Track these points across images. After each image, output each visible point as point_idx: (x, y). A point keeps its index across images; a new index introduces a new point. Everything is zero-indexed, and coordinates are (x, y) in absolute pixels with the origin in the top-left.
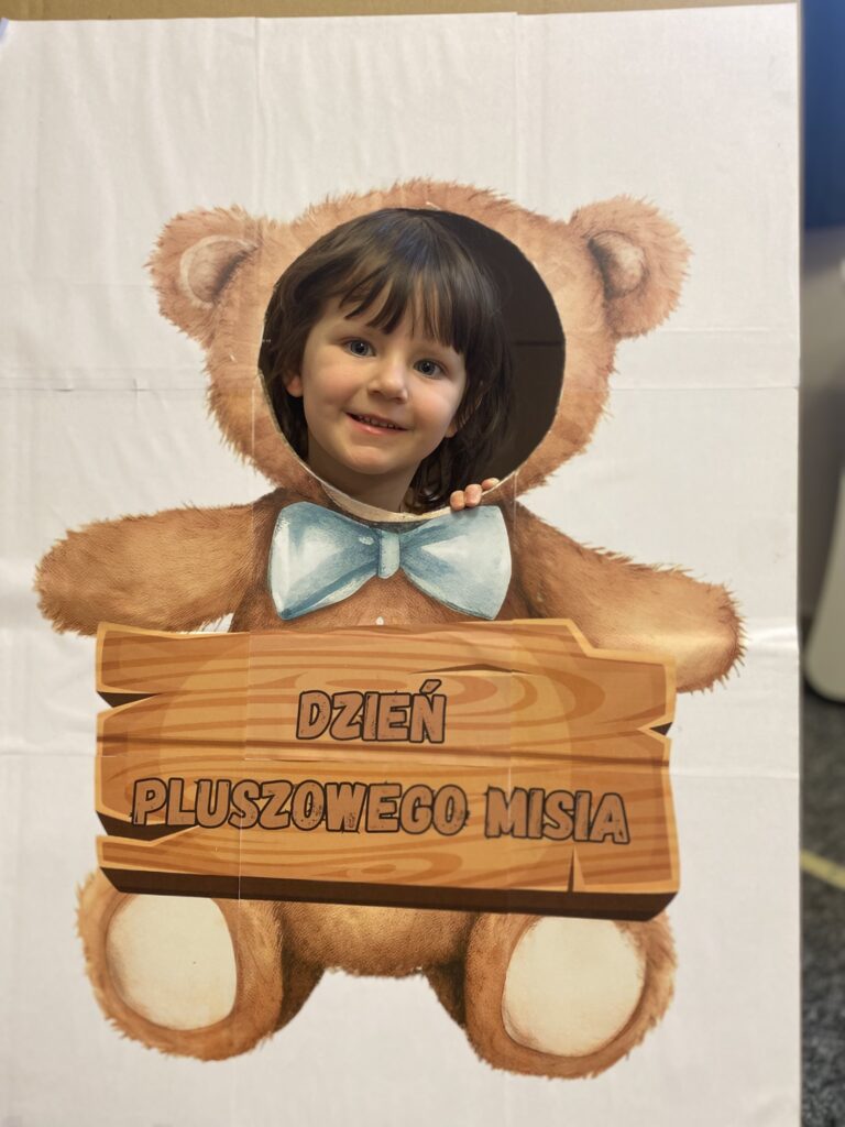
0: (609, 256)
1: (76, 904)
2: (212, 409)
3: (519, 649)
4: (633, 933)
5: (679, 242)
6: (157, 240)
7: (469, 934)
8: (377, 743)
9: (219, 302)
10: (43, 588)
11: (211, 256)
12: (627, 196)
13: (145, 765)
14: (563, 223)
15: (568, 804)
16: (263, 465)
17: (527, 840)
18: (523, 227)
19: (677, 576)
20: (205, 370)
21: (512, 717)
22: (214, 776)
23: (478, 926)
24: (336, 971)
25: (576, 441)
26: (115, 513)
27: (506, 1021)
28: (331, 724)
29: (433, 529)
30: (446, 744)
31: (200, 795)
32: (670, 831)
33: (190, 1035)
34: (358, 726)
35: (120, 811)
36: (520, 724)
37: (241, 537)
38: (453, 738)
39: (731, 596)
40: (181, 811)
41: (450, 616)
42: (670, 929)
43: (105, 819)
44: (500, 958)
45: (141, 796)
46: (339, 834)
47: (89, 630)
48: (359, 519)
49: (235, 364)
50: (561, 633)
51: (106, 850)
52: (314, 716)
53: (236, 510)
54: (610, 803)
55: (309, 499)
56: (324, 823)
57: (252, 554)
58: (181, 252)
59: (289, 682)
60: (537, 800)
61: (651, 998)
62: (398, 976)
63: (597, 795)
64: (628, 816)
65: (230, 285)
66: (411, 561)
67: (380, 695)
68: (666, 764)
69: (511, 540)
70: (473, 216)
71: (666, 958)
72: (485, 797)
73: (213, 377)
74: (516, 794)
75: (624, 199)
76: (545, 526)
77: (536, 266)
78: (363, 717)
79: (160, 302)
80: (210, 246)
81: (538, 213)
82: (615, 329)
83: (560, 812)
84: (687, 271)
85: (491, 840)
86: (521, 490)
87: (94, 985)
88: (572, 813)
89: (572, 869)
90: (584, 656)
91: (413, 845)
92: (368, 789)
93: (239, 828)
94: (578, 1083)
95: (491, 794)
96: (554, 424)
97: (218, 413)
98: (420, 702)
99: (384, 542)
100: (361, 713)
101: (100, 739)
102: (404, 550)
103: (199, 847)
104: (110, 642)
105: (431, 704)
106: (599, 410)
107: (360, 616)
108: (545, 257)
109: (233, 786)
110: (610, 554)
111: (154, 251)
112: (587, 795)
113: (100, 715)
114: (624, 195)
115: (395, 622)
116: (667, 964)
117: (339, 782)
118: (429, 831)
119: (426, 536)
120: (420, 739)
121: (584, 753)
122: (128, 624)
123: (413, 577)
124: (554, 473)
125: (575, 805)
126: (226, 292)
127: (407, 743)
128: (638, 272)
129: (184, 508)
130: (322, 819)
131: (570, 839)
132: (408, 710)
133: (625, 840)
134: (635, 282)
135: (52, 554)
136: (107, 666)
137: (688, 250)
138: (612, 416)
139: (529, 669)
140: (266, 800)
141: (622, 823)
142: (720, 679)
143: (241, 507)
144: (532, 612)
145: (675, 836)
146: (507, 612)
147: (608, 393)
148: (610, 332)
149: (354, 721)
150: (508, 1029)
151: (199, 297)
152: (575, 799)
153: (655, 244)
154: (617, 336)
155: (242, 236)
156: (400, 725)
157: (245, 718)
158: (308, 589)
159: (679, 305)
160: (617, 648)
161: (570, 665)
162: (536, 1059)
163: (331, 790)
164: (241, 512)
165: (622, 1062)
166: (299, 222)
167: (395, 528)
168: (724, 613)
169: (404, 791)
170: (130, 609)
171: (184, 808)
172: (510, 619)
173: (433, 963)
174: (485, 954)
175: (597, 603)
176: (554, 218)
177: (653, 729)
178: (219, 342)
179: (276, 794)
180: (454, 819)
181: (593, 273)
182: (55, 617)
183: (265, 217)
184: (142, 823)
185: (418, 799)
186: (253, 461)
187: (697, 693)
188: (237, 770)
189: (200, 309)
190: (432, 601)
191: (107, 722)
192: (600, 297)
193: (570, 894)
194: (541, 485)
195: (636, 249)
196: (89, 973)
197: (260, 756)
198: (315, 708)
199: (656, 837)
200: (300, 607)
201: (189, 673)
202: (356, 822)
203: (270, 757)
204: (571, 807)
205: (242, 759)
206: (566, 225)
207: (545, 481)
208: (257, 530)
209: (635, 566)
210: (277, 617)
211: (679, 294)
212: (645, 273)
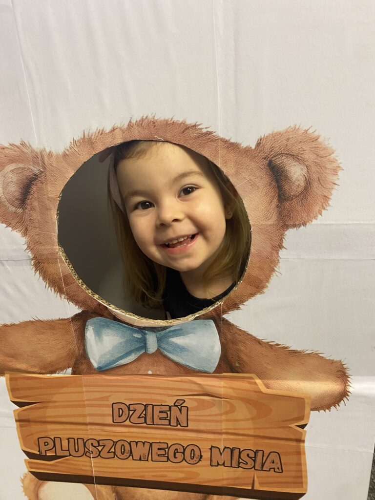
0: (283, 172)
3: (226, 387)
5: (333, 161)
8: (153, 425)
9: (26, 208)
11: (14, 178)
12: (297, 127)
13: (41, 432)
14: (251, 148)
15: (252, 455)
16: (72, 298)
17: (232, 468)
19: (315, 356)
22: (76, 437)
23: (208, 499)
25: (258, 287)
28: (129, 417)
29: (175, 330)
30: (189, 427)
31: (70, 444)
32: (303, 469)
34: (143, 418)
35: (34, 450)
36: (227, 420)
37: (67, 334)
38: (192, 425)
40: (62, 450)
41: (188, 371)
43: (25, 452)
45: (42, 444)
46: (139, 462)
48: (132, 325)
50: (250, 381)
51: (30, 464)
52: (121, 413)
53: (62, 321)
54: (274, 457)
55: (101, 316)
56: (131, 457)
57: (75, 342)
59: (107, 398)
60: (237, 451)
63: (266, 453)
64: (282, 461)
66: (164, 346)
67: (153, 406)
68: (303, 441)
69: (220, 336)
72: (210, 450)
74: (226, 449)
75: (295, 130)
76: (240, 330)
78: (145, 415)
80: (12, 171)
81: (232, 141)
82: (284, 223)
83: (248, 458)
84: (336, 182)
85: (213, 467)
86: (225, 312)
88: (254, 459)
89: (254, 481)
90: (261, 392)
91: (177, 467)
92: (151, 444)
93: (90, 457)
95: (213, 449)
96: (245, 277)
97: (41, 273)
98: (174, 409)
99: (147, 336)
100: (144, 413)
101: (16, 421)
102: (159, 340)
103: (73, 464)
105: (180, 410)
106: (273, 270)
108: (237, 173)
109: (85, 441)
110: (277, 345)
112: (262, 452)
113: (15, 411)
115: (158, 373)
117: (137, 441)
118: (182, 462)
119: (171, 334)
120: (176, 425)
121: (261, 434)
123: (166, 353)
124: (244, 304)
125: (255, 456)
126: (28, 202)
127: (169, 427)
128: (302, 184)
130: (130, 455)
131: (253, 469)
132: (169, 413)
133: (281, 471)
134: (299, 190)
136: (13, 390)
137: (339, 167)
138: (280, 273)
139: (231, 398)
140: (102, 447)
141: (279, 463)
143: (65, 320)
144: (233, 370)
145: (306, 471)
146: (219, 369)
147: (278, 260)
148: (281, 224)
149: (141, 416)
151: (13, 205)
153: (315, 163)
154: (286, 227)
155: (31, 163)
157: (86, 413)
158: (108, 358)
159: (329, 205)
160: (279, 389)
161: (254, 396)
163: (133, 445)
166: (67, 152)
167: (153, 329)
168: (340, 373)
169: (169, 446)
172: (222, 373)
175: (269, 367)
176: (244, 145)
177: (297, 426)
178: (31, 232)
179: (107, 445)
180: (195, 458)
181: (271, 184)
184: (45, 454)
185: (177, 449)
186: (66, 297)
188: (86, 435)
189: (15, 213)
190: (178, 364)
191: (19, 414)
193: (253, 490)
194: (237, 309)
195: (302, 166)
197: (96, 429)
198: (120, 410)
199: (296, 471)
200: (106, 366)
201: (55, 394)
202: (147, 457)
203: (101, 430)
204: (253, 456)
205: (87, 430)
206: (252, 150)
207: (239, 307)
208: (75, 331)
209: (292, 350)
210: (94, 369)
211: (329, 198)
212: (307, 184)
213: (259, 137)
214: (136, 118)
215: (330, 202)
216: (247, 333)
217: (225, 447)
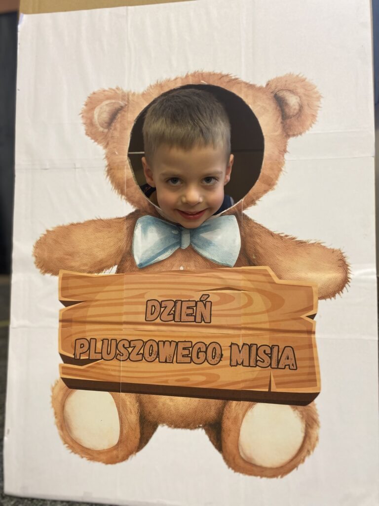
0: (284, 101)
1: (51, 393)
2: (108, 175)
3: (244, 280)
4: (298, 411)
5: (317, 93)
6: (84, 103)
7: (223, 410)
8: (181, 323)
9: (111, 129)
10: (36, 255)
11: (107, 109)
12: (292, 73)
13: (80, 333)
15: (268, 351)
16: (130, 199)
17: (249, 367)
18: (244, 90)
19: (318, 245)
20: (104, 158)
21: (242, 311)
22: (110, 337)
23: (227, 407)
24: (163, 426)
25: (270, 184)
26: (67, 222)
27: (240, 450)
28: (160, 314)
29: (205, 226)
30: (212, 323)
31: (103, 346)
32: (316, 364)
33: (100, 453)
35: (69, 353)
36: (246, 314)
37: (120, 232)
38: (215, 321)
39: (343, 254)
40: (95, 353)
41: (213, 265)
42: (316, 410)
43: (62, 356)
44: (238, 422)
45: (78, 346)
46: (165, 363)
47: (55, 273)
49: (117, 155)
50: (264, 273)
51: (63, 370)
52: (153, 311)
53: (118, 220)
54: (288, 352)
55: (150, 214)
56: (158, 359)
57: (125, 239)
58: (95, 108)
59: (142, 296)
60: (254, 348)
61: (308, 442)
62: (191, 429)
63: (282, 347)
64: (296, 357)
65: (115, 121)
66: (195, 241)
67: (182, 301)
68: (314, 333)
69: (240, 231)
70: (222, 86)
71: (315, 423)
72: (230, 348)
73: (108, 162)
74: (244, 346)
75: (290, 75)
76: (256, 223)
77: (251, 106)
78: (174, 311)
79: (86, 130)
80: (107, 105)
81: (251, 83)
82: (287, 133)
83: (265, 355)
84: (320, 105)
85: (233, 367)
86: (245, 208)
87: (59, 429)
88: (270, 355)
89: (270, 381)
90: (274, 283)
91: (198, 369)
92: (177, 343)
93: (120, 361)
94: (274, 480)
95: (233, 346)
96: (260, 177)
97: (111, 177)
98: (200, 304)
99: (183, 233)
100: (173, 309)
101: (61, 321)
102: (193, 236)
103: (103, 369)
104: (65, 278)
105: (205, 305)
106: (280, 170)
107: (172, 266)
108: (254, 102)
109: (118, 342)
110: (286, 236)
111: (83, 108)
112: (277, 347)
113: (60, 311)
114: (290, 73)
115: (188, 268)
116: (315, 426)
117: (164, 340)
118: (204, 363)
119: (202, 229)
120: (200, 321)
121: (275, 328)
122: (72, 270)
123: (196, 248)
124: (260, 199)
125: (271, 352)
126: (113, 124)
127: (194, 323)
128: (297, 107)
129: (96, 219)
130: (157, 357)
131: (269, 367)
132: (195, 308)
133: (295, 368)
134: (296, 112)
135: (40, 240)
136: (63, 289)
137: (320, 96)
138: (286, 173)
139: (250, 289)
140: (132, 348)
141: (293, 358)
142: (339, 293)
143: (120, 218)
144: (251, 263)
145: (318, 366)
146: (239, 263)
147: (284, 162)
148: (285, 134)
149: (170, 313)
150: (242, 454)
151: (102, 127)
152: (272, 348)
153: (305, 94)
154: (288, 136)
155: (121, 100)
156: (191, 315)
157: (122, 312)
158: (150, 254)
159: (316, 121)
160: (291, 279)
161: (268, 287)
162: (254, 468)
163: (161, 344)
164: (120, 220)
165: (295, 471)
166: (145, 93)
168: (341, 262)
169: (193, 345)
170: (73, 264)
171: (96, 352)
173: (207, 423)
174: (230, 420)
175: (280, 259)
176: (258, 85)
177: (308, 316)
178: (111, 146)
179: (137, 346)
180: (216, 358)
181: (276, 108)
182: (41, 268)
183: (131, 91)
184: (79, 358)
185: (200, 348)
186: (126, 198)
187: (328, 300)
188: (119, 335)
189: (103, 132)
190: (205, 259)
191: (63, 314)
192: (280, 120)
193: (270, 392)
195: (296, 97)
196: (57, 424)
197: (129, 329)
198: (153, 307)
199: (310, 367)
200: (146, 263)
201: (98, 292)
202: (172, 359)
203: (134, 329)
204: (270, 353)
205: (121, 330)
206: (263, 88)
207: (255, 203)
208: (127, 228)
209: (298, 241)
210: (136, 267)
211: (316, 116)
212: (300, 107)
213: (268, 80)
214: (191, 71)
215: (317, 119)
216: (262, 226)
217: (244, 344)
